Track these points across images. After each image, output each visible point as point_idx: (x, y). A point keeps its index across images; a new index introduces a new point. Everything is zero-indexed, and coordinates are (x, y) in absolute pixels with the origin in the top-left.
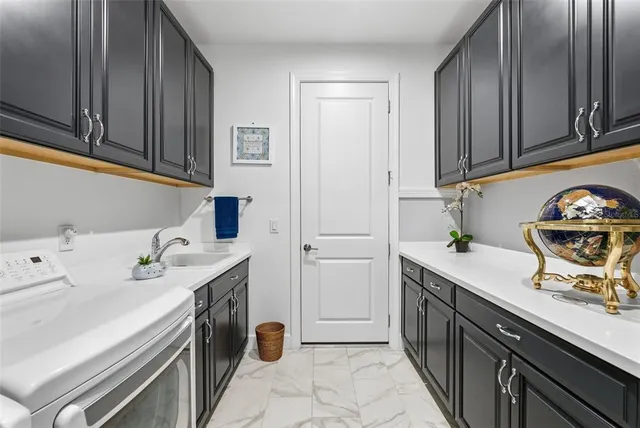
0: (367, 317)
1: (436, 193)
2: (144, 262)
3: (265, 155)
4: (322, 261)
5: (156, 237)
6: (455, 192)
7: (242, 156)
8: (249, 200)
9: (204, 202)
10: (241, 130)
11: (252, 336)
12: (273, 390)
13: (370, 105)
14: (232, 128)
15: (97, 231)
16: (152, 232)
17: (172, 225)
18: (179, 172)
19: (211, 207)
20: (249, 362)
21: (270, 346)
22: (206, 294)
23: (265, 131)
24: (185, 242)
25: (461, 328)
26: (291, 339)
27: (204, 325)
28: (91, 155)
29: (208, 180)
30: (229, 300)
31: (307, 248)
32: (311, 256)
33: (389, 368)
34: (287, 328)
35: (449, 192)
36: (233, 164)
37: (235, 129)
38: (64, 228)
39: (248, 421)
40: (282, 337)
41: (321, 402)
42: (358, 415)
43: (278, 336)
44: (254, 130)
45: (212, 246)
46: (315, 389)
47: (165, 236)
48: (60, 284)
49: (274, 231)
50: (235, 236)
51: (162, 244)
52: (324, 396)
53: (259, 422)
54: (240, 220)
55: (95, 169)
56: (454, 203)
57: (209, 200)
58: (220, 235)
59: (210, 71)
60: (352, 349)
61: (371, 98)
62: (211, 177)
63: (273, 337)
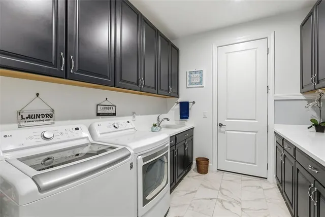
0: (254, 162)
1: (302, 97)
2: (155, 125)
3: (201, 82)
4: (228, 132)
5: (158, 117)
6: (316, 95)
7: (191, 84)
8: (194, 103)
9: (176, 104)
10: (191, 73)
11: (194, 162)
12: (201, 184)
13: (256, 51)
14: (187, 72)
15: (141, 115)
16: (157, 116)
17: (164, 113)
18: (166, 93)
19: (178, 106)
20: (193, 172)
21: (202, 167)
22: (174, 139)
23: (201, 72)
24: (168, 120)
25: (298, 170)
26: (212, 166)
27: (174, 150)
28: (141, 91)
29: (177, 95)
30: (184, 144)
31: (221, 125)
32: (223, 129)
33: (263, 189)
34: (210, 161)
35: (310, 96)
36: (187, 88)
37: (188, 73)
38: (134, 114)
39: (189, 192)
40: (208, 164)
41: (222, 194)
42: (240, 203)
43: (206, 163)
44: (196, 72)
45: (179, 122)
46: (221, 189)
47: (162, 117)
48: (133, 130)
49: (205, 117)
50: (188, 118)
51: (160, 120)
52: (225, 192)
53: (194, 193)
54: (190, 112)
55: (141, 94)
56: (314, 103)
57: (177, 103)
58: (182, 118)
59: (178, 50)
60: (244, 177)
61: (256, 48)
62: (178, 93)
63: (203, 163)
